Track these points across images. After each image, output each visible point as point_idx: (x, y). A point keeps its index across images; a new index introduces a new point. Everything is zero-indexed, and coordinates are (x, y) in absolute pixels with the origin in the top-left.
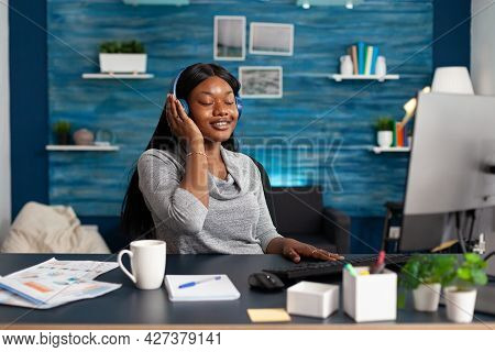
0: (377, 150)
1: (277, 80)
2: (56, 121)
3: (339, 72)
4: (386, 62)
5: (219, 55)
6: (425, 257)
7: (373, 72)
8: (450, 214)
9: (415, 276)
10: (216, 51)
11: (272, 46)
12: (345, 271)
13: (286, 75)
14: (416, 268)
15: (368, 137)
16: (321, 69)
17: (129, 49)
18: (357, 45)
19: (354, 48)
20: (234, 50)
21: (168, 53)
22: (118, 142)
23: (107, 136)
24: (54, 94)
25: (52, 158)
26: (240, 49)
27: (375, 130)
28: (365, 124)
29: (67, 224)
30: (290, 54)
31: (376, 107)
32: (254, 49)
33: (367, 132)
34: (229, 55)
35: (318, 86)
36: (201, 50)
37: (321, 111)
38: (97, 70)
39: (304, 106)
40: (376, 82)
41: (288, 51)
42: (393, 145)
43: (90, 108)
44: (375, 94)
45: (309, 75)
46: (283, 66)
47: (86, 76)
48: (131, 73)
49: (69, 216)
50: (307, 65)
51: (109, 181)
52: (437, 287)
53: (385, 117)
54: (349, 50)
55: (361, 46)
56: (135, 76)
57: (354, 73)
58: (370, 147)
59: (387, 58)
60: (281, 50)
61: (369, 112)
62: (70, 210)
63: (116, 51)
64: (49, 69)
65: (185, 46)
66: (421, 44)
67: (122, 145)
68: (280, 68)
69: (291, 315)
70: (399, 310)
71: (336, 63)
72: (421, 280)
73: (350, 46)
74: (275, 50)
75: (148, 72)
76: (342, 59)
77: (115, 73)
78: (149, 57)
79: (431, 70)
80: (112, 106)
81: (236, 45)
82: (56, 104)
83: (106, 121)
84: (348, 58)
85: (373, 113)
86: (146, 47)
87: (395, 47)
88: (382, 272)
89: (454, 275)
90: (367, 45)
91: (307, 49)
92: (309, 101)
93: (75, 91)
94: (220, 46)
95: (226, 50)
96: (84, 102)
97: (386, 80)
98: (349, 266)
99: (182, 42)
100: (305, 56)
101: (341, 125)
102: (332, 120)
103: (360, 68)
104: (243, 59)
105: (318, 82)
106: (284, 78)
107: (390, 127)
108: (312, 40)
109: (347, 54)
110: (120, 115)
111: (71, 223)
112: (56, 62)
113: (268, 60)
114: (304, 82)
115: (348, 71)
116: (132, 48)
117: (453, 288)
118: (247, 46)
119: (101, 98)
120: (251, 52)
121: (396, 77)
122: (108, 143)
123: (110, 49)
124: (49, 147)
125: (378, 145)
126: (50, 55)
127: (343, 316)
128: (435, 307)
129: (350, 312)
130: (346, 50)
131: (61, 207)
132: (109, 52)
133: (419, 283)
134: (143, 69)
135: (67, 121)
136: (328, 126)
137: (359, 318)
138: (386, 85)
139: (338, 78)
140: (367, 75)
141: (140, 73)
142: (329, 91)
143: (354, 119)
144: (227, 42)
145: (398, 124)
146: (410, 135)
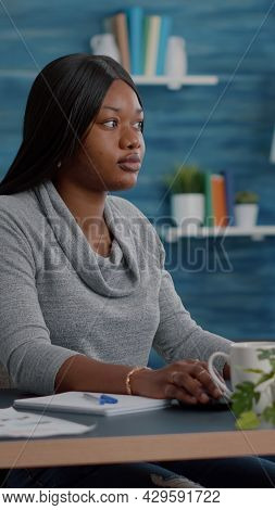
0: (172, 234)
4: (187, 49)
7: (161, 70)
18: (127, 12)
19: (121, 20)
27: (166, 194)
28: (146, 179)
31: (166, 145)
40: (163, 89)
42: (205, 223)
44: (162, 117)
53: (186, 164)
54: (108, 24)
55: (136, 15)
59: (188, 41)
73: (112, 15)
84: (108, 39)
85: (161, 156)
90: (148, 14)
97: (185, 88)
103: (136, 61)
107: (198, 186)
109: (102, 31)
121: (211, 80)
125: (174, 225)
130: (103, 22)
138: (189, 96)
140: (149, 77)
145: (214, 179)
146: (238, 202)
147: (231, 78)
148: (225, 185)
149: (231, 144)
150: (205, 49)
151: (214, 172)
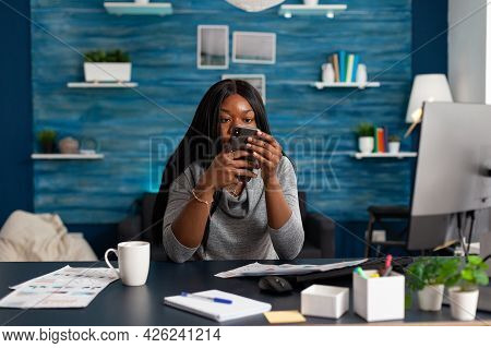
0: (359, 156)
1: (260, 87)
2: (40, 130)
3: (320, 79)
4: (367, 70)
5: (203, 64)
6: (429, 260)
7: (354, 80)
8: (452, 215)
9: (420, 278)
10: (199, 59)
11: (255, 55)
12: (355, 274)
13: (270, 83)
14: (421, 270)
15: (350, 143)
16: (303, 77)
17: (113, 58)
18: (338, 53)
19: (336, 57)
20: (218, 59)
21: (152, 62)
22: (103, 150)
23: (91, 144)
24: (38, 102)
25: (37, 167)
26: (224, 57)
27: (356, 137)
28: (347, 130)
29: (54, 232)
30: (273, 62)
31: (357, 114)
32: (237, 57)
33: (349, 138)
34: (212, 64)
35: (301, 93)
36: (185, 59)
37: (303, 118)
38: (82, 79)
39: (286, 114)
40: (356, 88)
41: (270, 59)
42: (374, 151)
43: (75, 117)
44: (355, 101)
45: (292, 82)
46: (266, 74)
47: (71, 85)
48: (116, 82)
49: (56, 223)
50: (290, 73)
51: (95, 189)
52: (441, 287)
53: (366, 123)
54: (330, 59)
55: (343, 54)
56: (120, 85)
57: (335, 81)
58: (351, 153)
59: (367, 66)
60: (264, 59)
61: (349, 119)
62: (57, 219)
63: (101, 60)
64: (34, 78)
65: (169, 55)
66: (401, 52)
67: (107, 153)
68: (263, 76)
69: (305, 316)
70: (406, 310)
71: (317, 71)
72: (426, 281)
73: (331, 54)
74: (257, 58)
75: (132, 81)
76: (323, 67)
77: (101, 82)
78: (133, 66)
79: (410, 77)
80: (96, 115)
81: (220, 53)
82: (40, 113)
83: (90, 130)
84: (329, 66)
85: (355, 119)
86: (130, 56)
87: (376, 55)
88: (389, 275)
89: (458, 276)
90: (348, 53)
91: (290, 58)
92: (291, 108)
93: (60, 100)
94: (203, 54)
95: (209, 59)
96: (69, 111)
97: (367, 88)
98: (360, 269)
99: (166, 50)
100: (288, 64)
101: (324, 132)
102: (315, 127)
103: (342, 75)
104: (226, 67)
105: (301, 90)
106: (267, 86)
107: (371, 133)
108: (294, 48)
109: (328, 62)
110: (104, 123)
111: (58, 230)
112: (40, 71)
113: (251, 69)
114: (286, 90)
115: (329, 79)
116: (116, 57)
117: (457, 288)
118: (230, 55)
119: (85, 107)
120: (235, 60)
121: (377, 84)
122: (93, 152)
123: (96, 58)
124: (35, 156)
125: (359, 151)
126: (34, 64)
127: (354, 316)
128: (438, 307)
129: (361, 313)
130: (327, 58)
131: (48, 216)
132: (94, 61)
133: (424, 284)
134: (128, 78)
135: (51, 130)
136: (311, 132)
137: (370, 318)
138: (367, 92)
139: (319, 85)
140: (348, 83)
141: (124, 82)
142: (311, 98)
143: (336, 126)
144: (210, 51)
145: (379, 130)
146: (390, 141)
147: (384, 83)
148: (384, 133)
149: (388, 114)
150: (376, 70)
151: (379, 127)
